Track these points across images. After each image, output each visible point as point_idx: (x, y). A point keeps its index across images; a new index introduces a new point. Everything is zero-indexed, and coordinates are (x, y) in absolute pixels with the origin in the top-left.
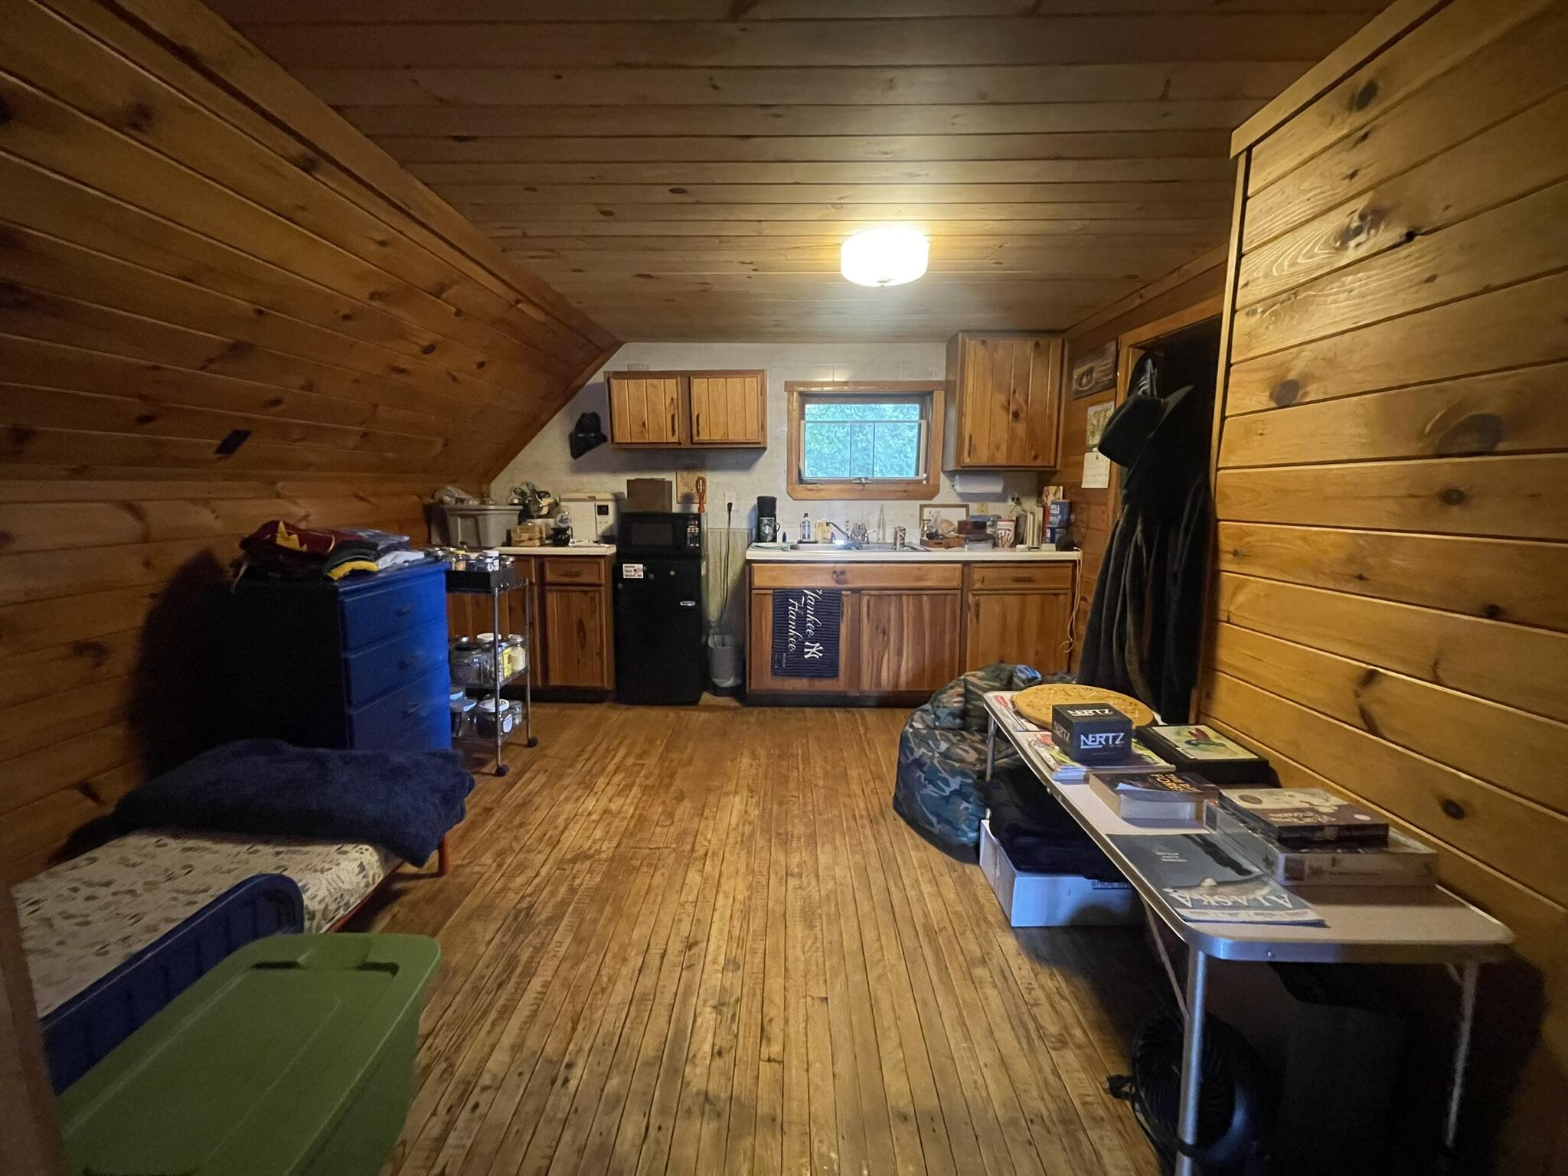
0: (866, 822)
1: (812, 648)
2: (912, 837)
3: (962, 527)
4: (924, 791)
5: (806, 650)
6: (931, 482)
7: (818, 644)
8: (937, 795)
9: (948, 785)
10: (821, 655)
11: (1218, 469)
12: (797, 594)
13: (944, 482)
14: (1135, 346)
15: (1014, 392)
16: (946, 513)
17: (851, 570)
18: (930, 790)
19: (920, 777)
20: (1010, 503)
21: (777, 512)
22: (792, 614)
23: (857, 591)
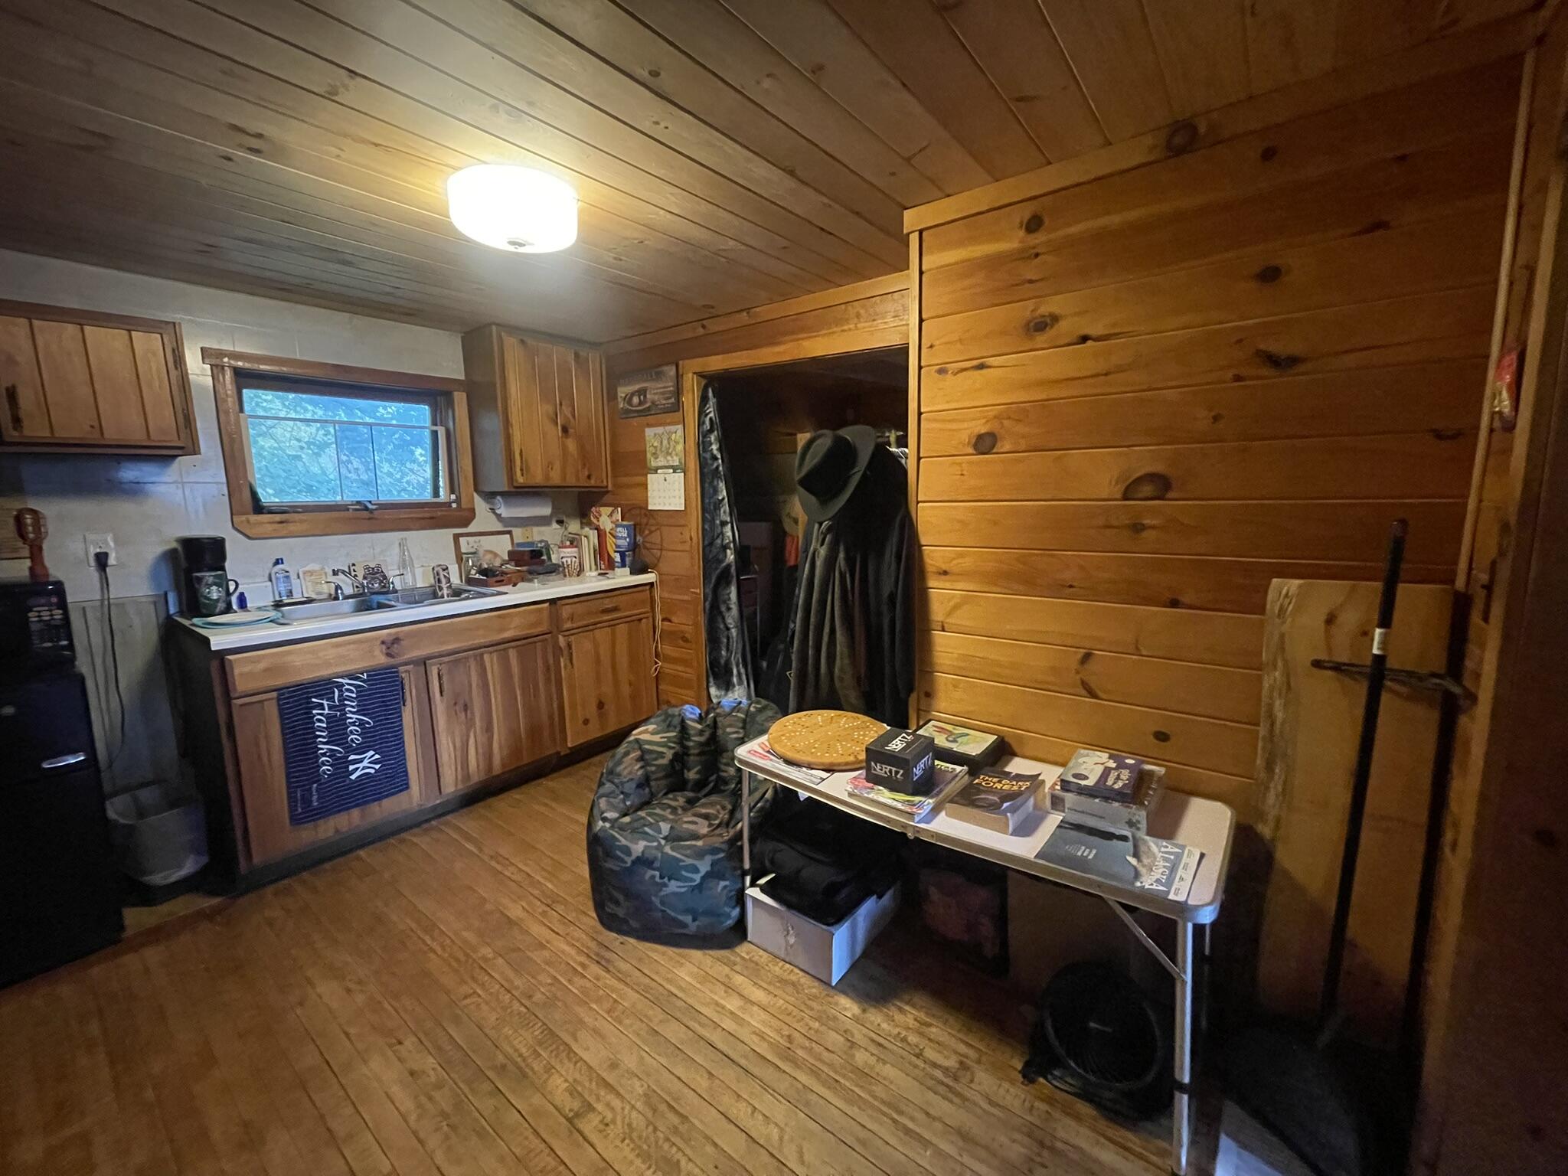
0: (595, 969)
1: (361, 761)
3: (515, 557)
4: (666, 891)
5: (351, 768)
6: (464, 506)
7: (372, 753)
8: (683, 890)
9: (696, 870)
10: (377, 767)
11: (918, 502)
12: (325, 687)
13: (480, 505)
14: (701, 375)
15: (561, 404)
16: (488, 543)
17: (409, 635)
18: (674, 886)
19: (653, 877)
20: (555, 525)
22: (320, 721)
23: (423, 662)
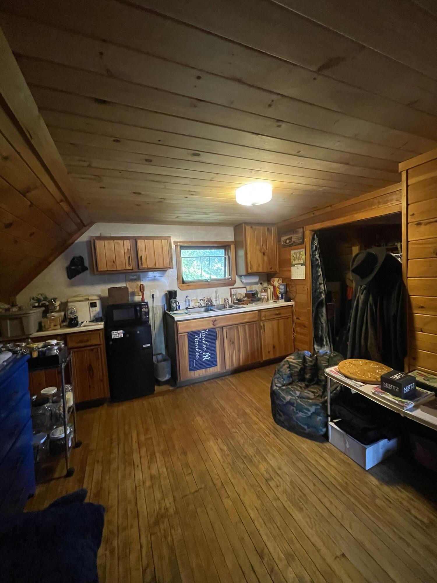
0: (272, 436)
1: (205, 355)
2: (297, 438)
3: (247, 295)
4: (298, 415)
5: (203, 357)
6: (233, 279)
7: (208, 353)
8: (305, 416)
9: (309, 411)
10: (210, 358)
11: (407, 278)
12: (198, 333)
13: (237, 279)
14: (312, 231)
15: (263, 245)
16: (239, 291)
17: (219, 319)
18: (300, 414)
19: (293, 409)
20: (259, 285)
21: (177, 298)
22: (196, 342)
23: (222, 328)
